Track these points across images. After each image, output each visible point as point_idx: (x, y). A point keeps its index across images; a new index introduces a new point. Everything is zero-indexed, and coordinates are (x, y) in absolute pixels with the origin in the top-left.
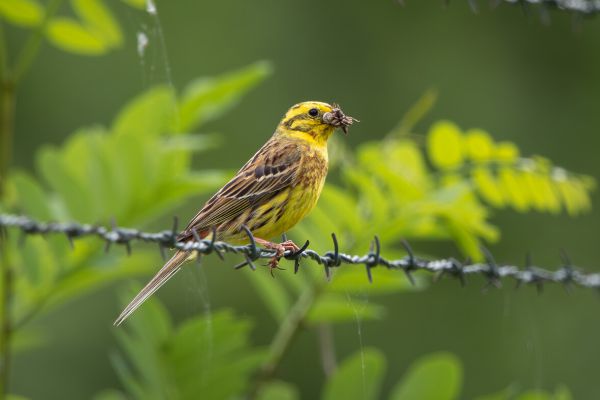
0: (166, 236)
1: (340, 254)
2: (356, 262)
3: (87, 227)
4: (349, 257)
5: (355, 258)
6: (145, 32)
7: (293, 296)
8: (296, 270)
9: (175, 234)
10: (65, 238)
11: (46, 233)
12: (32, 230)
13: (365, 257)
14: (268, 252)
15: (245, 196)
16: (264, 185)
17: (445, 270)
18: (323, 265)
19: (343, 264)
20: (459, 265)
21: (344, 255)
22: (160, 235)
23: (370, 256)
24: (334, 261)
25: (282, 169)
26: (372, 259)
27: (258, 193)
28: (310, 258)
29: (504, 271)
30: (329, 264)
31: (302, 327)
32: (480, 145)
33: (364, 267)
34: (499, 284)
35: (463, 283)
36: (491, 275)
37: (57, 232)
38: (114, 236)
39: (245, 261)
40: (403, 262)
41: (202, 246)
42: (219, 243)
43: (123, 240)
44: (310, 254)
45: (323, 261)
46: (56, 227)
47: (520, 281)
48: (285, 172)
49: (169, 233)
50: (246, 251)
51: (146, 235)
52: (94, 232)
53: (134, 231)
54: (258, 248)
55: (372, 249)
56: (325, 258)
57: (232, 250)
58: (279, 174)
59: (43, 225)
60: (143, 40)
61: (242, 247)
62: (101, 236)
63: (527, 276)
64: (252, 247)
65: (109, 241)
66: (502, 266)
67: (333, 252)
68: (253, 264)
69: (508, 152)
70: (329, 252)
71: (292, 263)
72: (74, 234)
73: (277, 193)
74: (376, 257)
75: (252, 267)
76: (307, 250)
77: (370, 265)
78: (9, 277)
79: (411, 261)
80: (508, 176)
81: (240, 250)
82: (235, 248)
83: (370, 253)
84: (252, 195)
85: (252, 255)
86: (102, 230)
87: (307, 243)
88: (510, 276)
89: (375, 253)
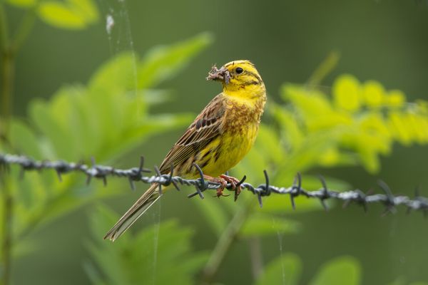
0: (134, 171)
1: (270, 186)
2: (283, 193)
3: (73, 165)
4: (277, 189)
5: (282, 190)
6: (112, 15)
7: (229, 215)
8: (236, 198)
9: (141, 170)
10: (54, 173)
11: (40, 169)
12: (29, 167)
13: (290, 189)
14: (214, 184)
15: (190, 144)
16: (201, 134)
17: (352, 200)
18: (256, 195)
19: (272, 194)
20: (363, 195)
21: (273, 187)
22: (130, 171)
23: (294, 188)
24: (266, 192)
25: (214, 121)
26: (295, 191)
27: (198, 141)
28: (246, 189)
29: (398, 200)
30: (262, 194)
31: (236, 239)
32: (374, 93)
33: (288, 197)
34: (394, 211)
35: (366, 210)
36: (388, 203)
37: (49, 168)
38: (94, 172)
39: (196, 191)
40: (319, 193)
41: (162, 179)
42: (176, 178)
43: (101, 175)
44: (247, 186)
45: (257, 192)
46: (48, 164)
47: (410, 208)
48: (216, 123)
49: (137, 169)
50: (196, 184)
51: (119, 171)
52: (78, 169)
53: (109, 168)
54: (206, 182)
55: (295, 183)
56: (259, 190)
57: (186, 182)
58: (211, 125)
59: (38, 163)
60: (110, 21)
61: (194, 181)
62: (84, 171)
63: (415, 204)
64: (202, 181)
65: (89, 176)
66: (397, 196)
67: (265, 185)
68: (202, 193)
69: (396, 99)
70: (262, 185)
71: (233, 193)
72: (62, 170)
73: (212, 140)
74: (298, 189)
75: (201, 196)
76: (244, 183)
77: (293, 195)
78: (9, 203)
79: (325, 192)
80: (396, 118)
81: (192, 183)
82: (188, 181)
83: (293, 185)
84: (194, 142)
85: (202, 187)
86: (84, 167)
87: (245, 178)
88: (403, 204)
89: (297, 185)
